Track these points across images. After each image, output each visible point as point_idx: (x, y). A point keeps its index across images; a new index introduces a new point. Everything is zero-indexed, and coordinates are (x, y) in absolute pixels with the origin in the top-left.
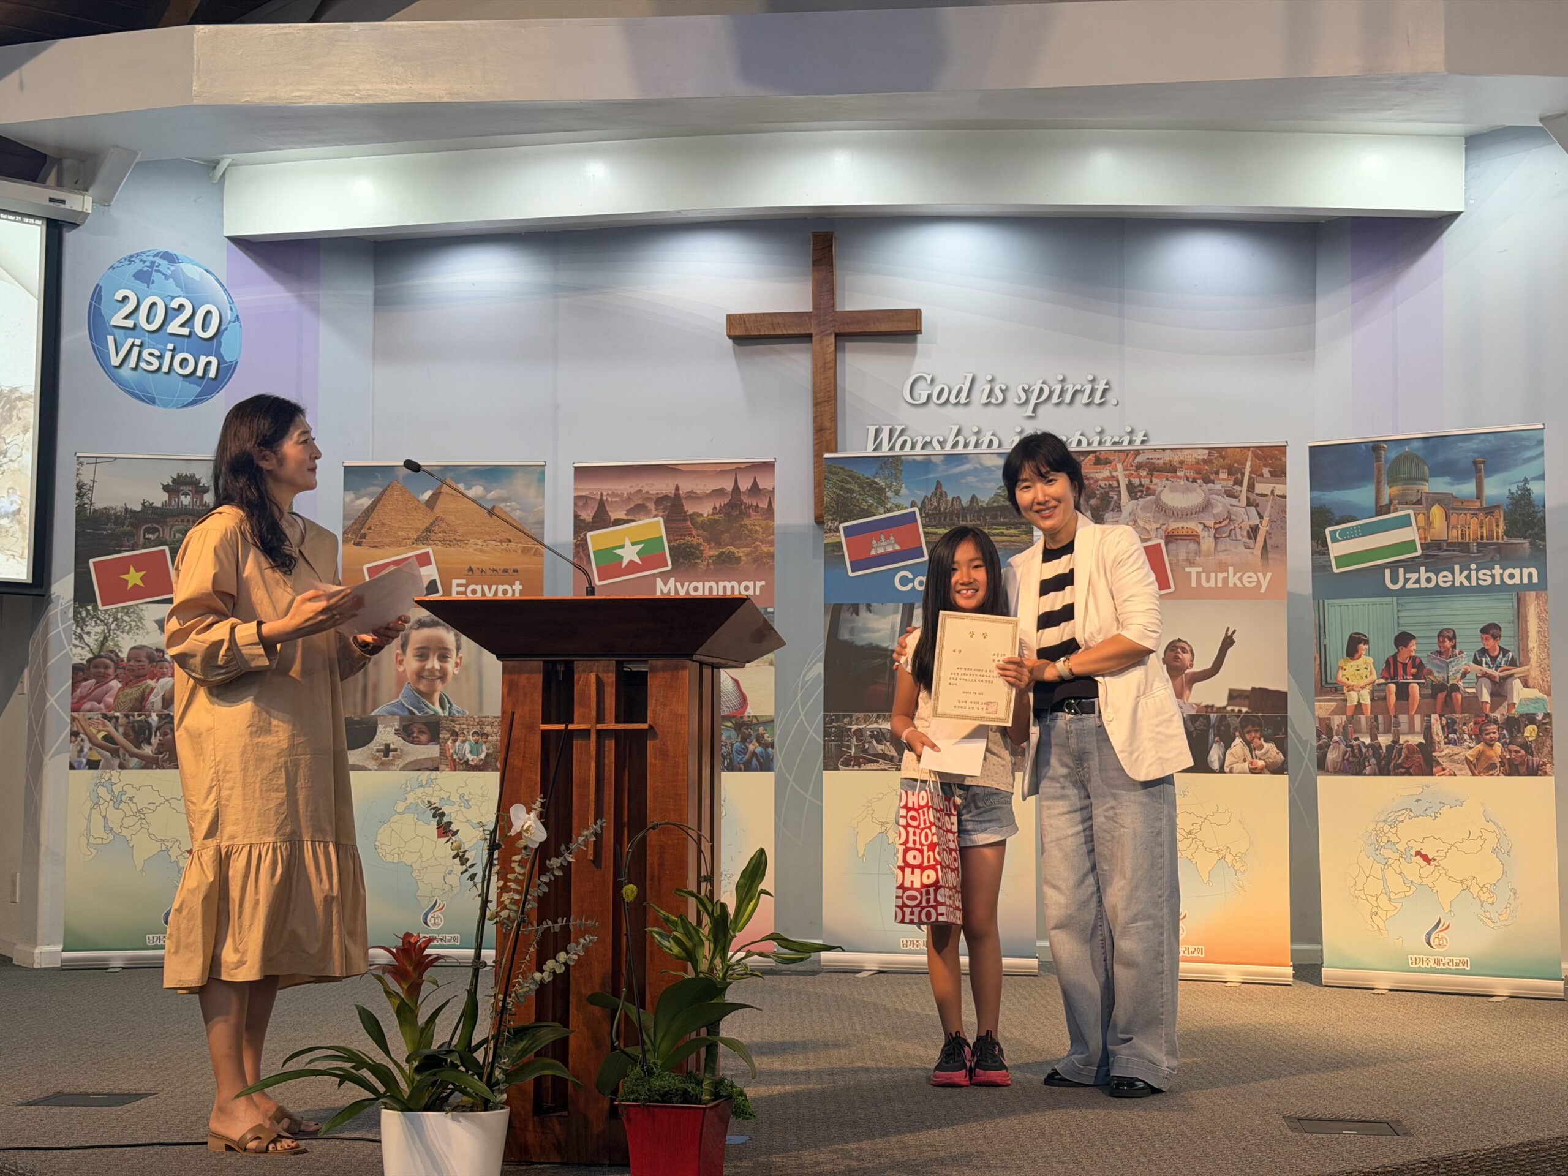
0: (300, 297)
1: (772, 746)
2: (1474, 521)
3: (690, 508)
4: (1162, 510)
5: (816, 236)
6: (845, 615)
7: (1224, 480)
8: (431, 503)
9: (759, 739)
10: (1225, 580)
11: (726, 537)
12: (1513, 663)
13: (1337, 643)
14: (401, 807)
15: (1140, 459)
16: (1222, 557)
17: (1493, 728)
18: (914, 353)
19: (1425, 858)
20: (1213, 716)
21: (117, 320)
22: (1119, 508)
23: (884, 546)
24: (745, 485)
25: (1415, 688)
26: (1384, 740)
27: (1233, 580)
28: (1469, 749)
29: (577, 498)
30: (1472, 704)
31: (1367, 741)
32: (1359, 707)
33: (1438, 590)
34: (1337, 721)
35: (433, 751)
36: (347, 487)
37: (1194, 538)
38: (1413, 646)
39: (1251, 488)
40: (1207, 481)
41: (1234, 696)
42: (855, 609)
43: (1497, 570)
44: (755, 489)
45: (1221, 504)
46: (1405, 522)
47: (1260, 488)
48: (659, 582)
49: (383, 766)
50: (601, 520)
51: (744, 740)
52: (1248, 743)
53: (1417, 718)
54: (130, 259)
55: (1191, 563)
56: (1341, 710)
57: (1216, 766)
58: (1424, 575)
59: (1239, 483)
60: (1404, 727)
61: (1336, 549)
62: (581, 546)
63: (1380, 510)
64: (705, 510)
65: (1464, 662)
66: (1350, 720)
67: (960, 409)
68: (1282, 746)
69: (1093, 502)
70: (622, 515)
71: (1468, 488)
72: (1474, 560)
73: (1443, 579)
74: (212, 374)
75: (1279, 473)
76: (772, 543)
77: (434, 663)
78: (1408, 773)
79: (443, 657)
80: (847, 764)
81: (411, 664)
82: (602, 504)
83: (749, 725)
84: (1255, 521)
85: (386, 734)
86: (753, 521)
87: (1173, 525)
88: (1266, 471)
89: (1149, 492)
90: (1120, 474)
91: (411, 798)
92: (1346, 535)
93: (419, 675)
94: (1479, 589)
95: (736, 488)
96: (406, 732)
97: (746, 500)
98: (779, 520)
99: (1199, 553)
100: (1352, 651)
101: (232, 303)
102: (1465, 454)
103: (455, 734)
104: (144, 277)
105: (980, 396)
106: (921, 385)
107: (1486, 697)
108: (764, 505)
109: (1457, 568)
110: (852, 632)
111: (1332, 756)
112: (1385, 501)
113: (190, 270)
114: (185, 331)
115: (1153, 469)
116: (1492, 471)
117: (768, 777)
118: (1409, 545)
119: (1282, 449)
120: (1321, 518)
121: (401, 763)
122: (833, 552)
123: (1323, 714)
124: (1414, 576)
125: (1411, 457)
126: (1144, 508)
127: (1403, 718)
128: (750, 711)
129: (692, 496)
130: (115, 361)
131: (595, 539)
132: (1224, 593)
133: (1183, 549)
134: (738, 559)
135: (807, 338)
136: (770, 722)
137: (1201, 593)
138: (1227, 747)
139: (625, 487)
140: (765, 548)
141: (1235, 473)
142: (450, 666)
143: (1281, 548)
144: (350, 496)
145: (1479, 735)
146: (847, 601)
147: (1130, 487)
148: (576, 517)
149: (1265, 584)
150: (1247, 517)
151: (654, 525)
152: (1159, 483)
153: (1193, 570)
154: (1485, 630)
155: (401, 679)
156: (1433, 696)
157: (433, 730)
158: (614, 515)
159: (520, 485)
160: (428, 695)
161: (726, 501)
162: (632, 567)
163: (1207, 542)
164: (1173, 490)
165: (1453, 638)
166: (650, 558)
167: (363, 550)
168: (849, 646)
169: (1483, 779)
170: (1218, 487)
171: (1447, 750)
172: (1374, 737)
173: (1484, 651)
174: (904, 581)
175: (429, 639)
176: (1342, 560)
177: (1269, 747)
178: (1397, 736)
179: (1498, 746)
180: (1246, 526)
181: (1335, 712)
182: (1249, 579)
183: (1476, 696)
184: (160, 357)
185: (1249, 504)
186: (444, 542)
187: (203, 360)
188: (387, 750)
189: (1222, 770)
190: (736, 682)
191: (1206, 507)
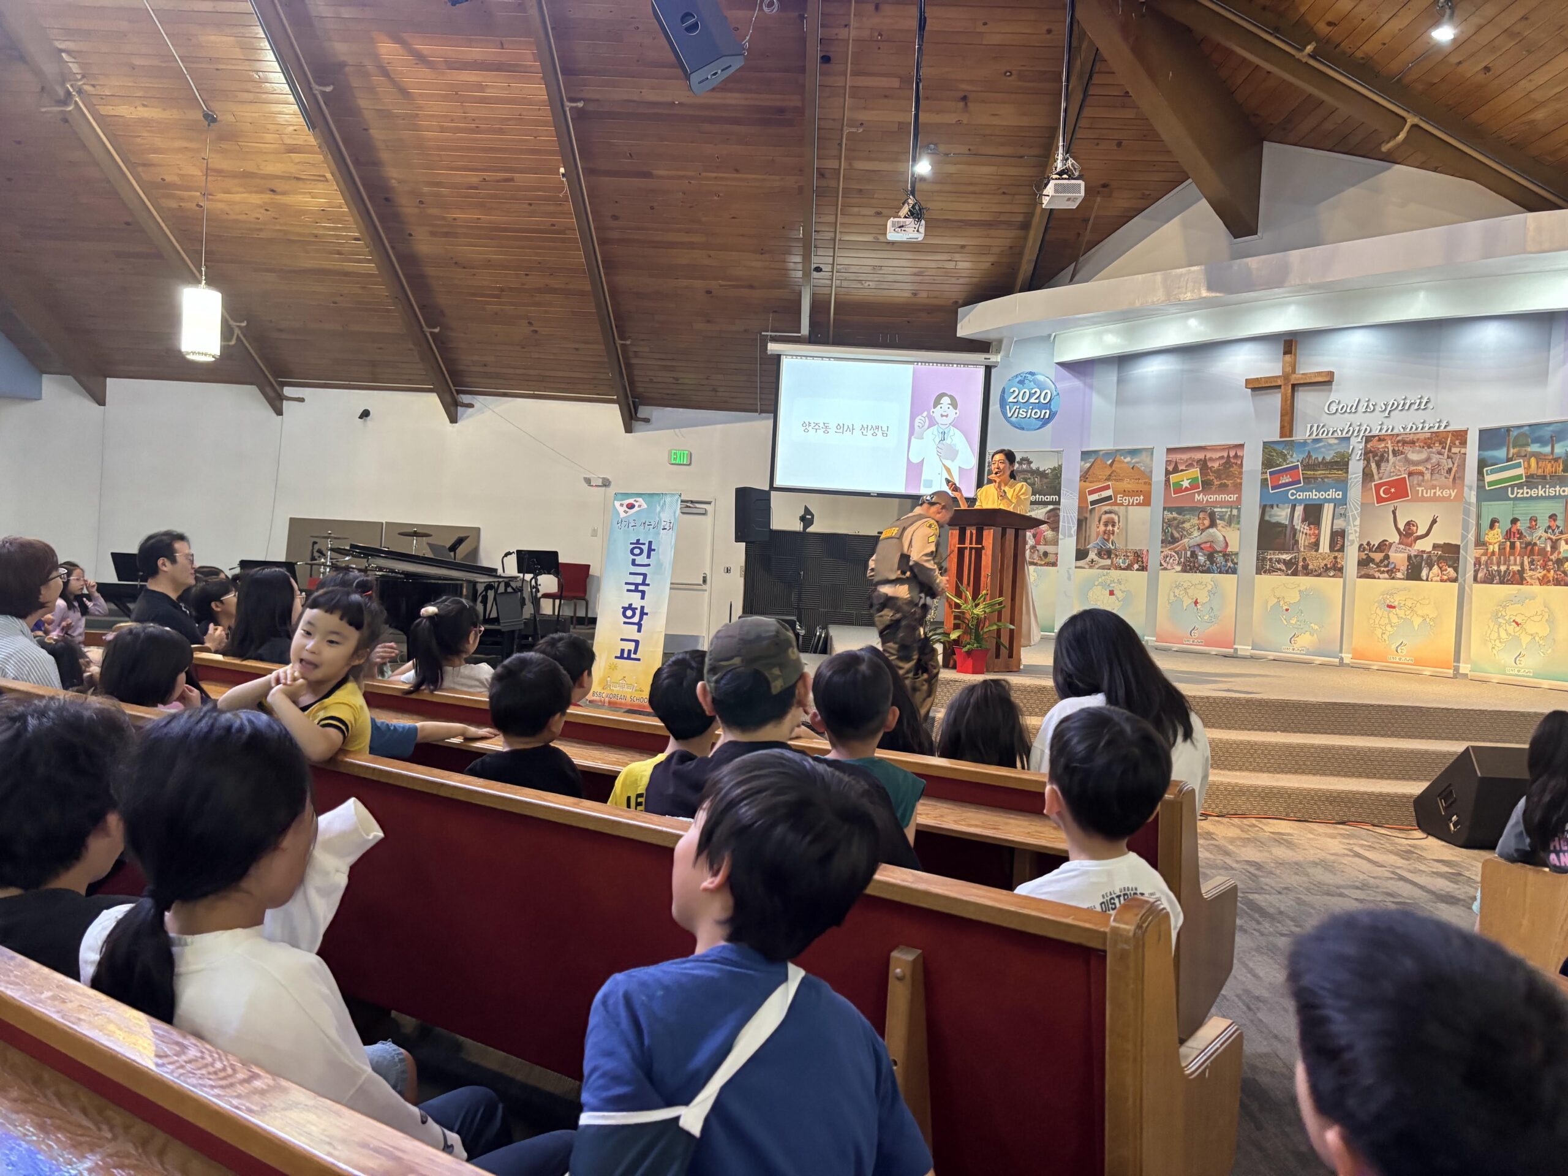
0: (1085, 384)
1: (1237, 564)
2: (1549, 465)
3: (1210, 464)
4: (1408, 461)
5: (1286, 342)
6: (1268, 509)
7: (1437, 447)
8: (1111, 465)
9: (1232, 561)
10: (1435, 493)
11: (1223, 476)
12: (1561, 533)
13: (1485, 523)
14: (1096, 583)
15: (1399, 438)
16: (1434, 482)
17: (1550, 563)
18: (1330, 391)
19: (1518, 624)
20: (1425, 556)
21: (1011, 400)
22: (1388, 461)
23: (1286, 479)
24: (1232, 454)
25: (1518, 544)
26: (1503, 568)
27: (1438, 493)
28: (1540, 573)
29: (1167, 461)
30: (1542, 552)
31: (1496, 568)
32: (1493, 553)
33: (1531, 498)
34: (1484, 559)
35: (1108, 562)
36: (1082, 460)
37: (1422, 474)
38: (1519, 524)
39: (1450, 450)
40: (1429, 447)
41: (1435, 546)
42: (1272, 507)
43: (1558, 488)
44: (1236, 456)
45: (1435, 458)
46: (1518, 465)
47: (1454, 450)
48: (1196, 495)
49: (1091, 567)
50: (1176, 470)
51: (1226, 561)
52: (1440, 568)
53: (1518, 558)
54: (1016, 376)
55: (1420, 485)
56: (1485, 554)
57: (1425, 578)
58: (1525, 491)
59: (1444, 448)
60: (1512, 562)
61: (1488, 478)
62: (1167, 481)
63: (1509, 460)
64: (1216, 465)
65: (1540, 532)
66: (1489, 558)
67: (1352, 415)
68: (1456, 570)
69: (1376, 458)
70: (1183, 468)
71: (1547, 449)
72: (1547, 483)
73: (1533, 493)
74: (1047, 416)
75: (1464, 443)
76: (1241, 479)
77: (1110, 528)
78: (1512, 584)
79: (1113, 526)
80: (1265, 572)
81: (1102, 528)
82: (1176, 463)
83: (1229, 555)
84: (1451, 465)
85: (1092, 555)
86: (1233, 469)
87: (1412, 468)
88: (1457, 442)
89: (1402, 453)
90: (1390, 445)
91: (1100, 580)
92: (1493, 472)
93: (1105, 533)
94: (1549, 498)
95: (1229, 456)
96: (1099, 554)
97: (1232, 461)
98: (1244, 469)
99: (1423, 481)
100: (1492, 526)
101: (1056, 388)
102: (1547, 432)
103: (1116, 556)
104: (1021, 382)
105: (1362, 409)
106: (1334, 404)
107: (1549, 549)
108: (1239, 462)
109: (1540, 487)
110: (1270, 516)
111: (1480, 575)
112: (1510, 456)
113: (1040, 378)
114: (1037, 401)
115: (1404, 443)
116: (1559, 440)
117: (1235, 576)
118: (1519, 477)
119: (1466, 432)
120: (1482, 464)
121: (1097, 566)
122: (1264, 482)
123: (1477, 556)
124: (1521, 491)
125: (1524, 435)
126: (1399, 461)
127: (1512, 558)
128: (1229, 549)
129: (1211, 459)
130: (1009, 415)
131: (1173, 478)
132: (1435, 499)
133: (1416, 479)
134: (1227, 486)
135: (1279, 387)
136: (1237, 554)
137: (1424, 499)
138: (1431, 569)
139: (1185, 456)
140: (1239, 481)
141: (1442, 443)
142: (1116, 529)
143: (1462, 478)
144: (1083, 463)
145: (1544, 567)
146: (1269, 503)
147: (1394, 451)
148: (1166, 469)
149: (1453, 495)
150: (1446, 464)
151: (1195, 472)
152: (1407, 448)
153: (1420, 489)
154: (1550, 517)
155: (1098, 534)
156: (1526, 548)
157: (1109, 554)
158: (1181, 468)
159: (1144, 456)
160: (1108, 540)
161: (1224, 461)
162: (1187, 489)
163: (1428, 476)
164: (1413, 452)
165: (1536, 521)
166: (1193, 486)
167: (1087, 484)
168: (1268, 522)
169: (1545, 587)
170: (1434, 450)
171: (1531, 573)
172: (1499, 566)
173: (1549, 527)
174: (1293, 494)
175: (1109, 518)
176: (1491, 484)
177: (1450, 570)
178: (1509, 566)
179: (1552, 572)
180: (1446, 468)
181: (1483, 554)
182: (1446, 493)
183: (1544, 549)
184: (1027, 412)
185: (1448, 457)
186: (1117, 480)
187: (1044, 411)
188: (1092, 561)
189: (1427, 580)
190: (1224, 537)
191: (1428, 459)
